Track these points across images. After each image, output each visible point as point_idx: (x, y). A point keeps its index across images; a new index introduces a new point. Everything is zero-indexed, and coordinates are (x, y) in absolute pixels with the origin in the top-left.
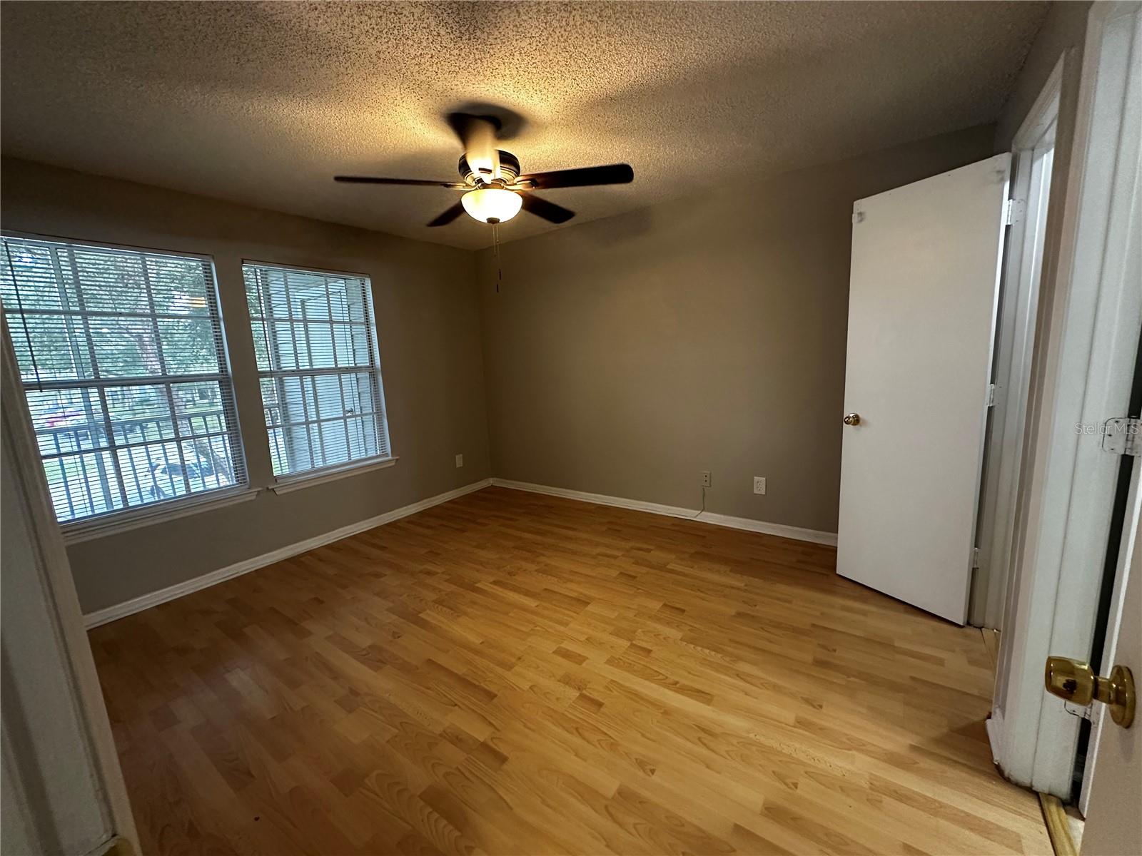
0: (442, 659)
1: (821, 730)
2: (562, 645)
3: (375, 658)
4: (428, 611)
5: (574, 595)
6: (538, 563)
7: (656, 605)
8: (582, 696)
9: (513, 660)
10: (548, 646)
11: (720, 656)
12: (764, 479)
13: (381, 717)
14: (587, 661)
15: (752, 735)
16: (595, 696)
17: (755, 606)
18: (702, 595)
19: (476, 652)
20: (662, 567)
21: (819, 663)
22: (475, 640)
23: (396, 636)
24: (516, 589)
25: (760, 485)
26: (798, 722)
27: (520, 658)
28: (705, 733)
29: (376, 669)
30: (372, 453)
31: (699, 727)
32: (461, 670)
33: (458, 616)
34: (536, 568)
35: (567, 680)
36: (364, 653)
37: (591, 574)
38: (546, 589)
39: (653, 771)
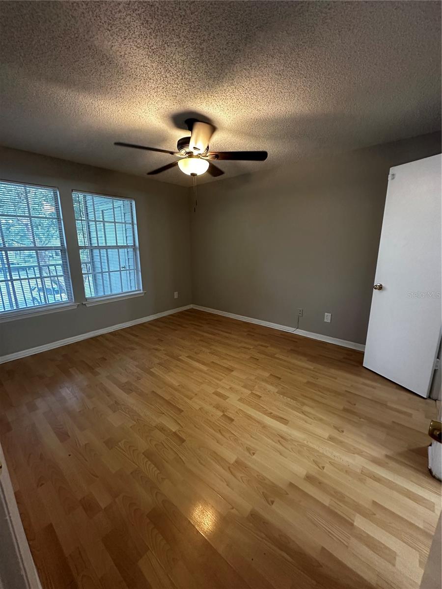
0: (159, 392)
1: (341, 443)
2: (217, 390)
3: (128, 388)
4: (155, 368)
5: (226, 366)
6: (211, 349)
7: (267, 374)
8: (224, 415)
9: (193, 395)
10: (211, 390)
11: (295, 402)
12: (330, 314)
13: (129, 416)
14: (229, 399)
15: (305, 442)
16: (230, 415)
17: (317, 379)
18: (291, 371)
19: (176, 390)
20: (272, 356)
21: (346, 410)
22: (176, 384)
23: (138, 378)
24: (198, 361)
25: (328, 318)
26: (330, 438)
27: (196, 394)
28: (282, 438)
29: (128, 393)
30: (133, 289)
31: (279, 435)
32: (167, 398)
33: (169, 372)
34: (210, 351)
35: (217, 407)
36: (123, 385)
37: (236, 356)
38: (213, 362)
39: (254, 454)
